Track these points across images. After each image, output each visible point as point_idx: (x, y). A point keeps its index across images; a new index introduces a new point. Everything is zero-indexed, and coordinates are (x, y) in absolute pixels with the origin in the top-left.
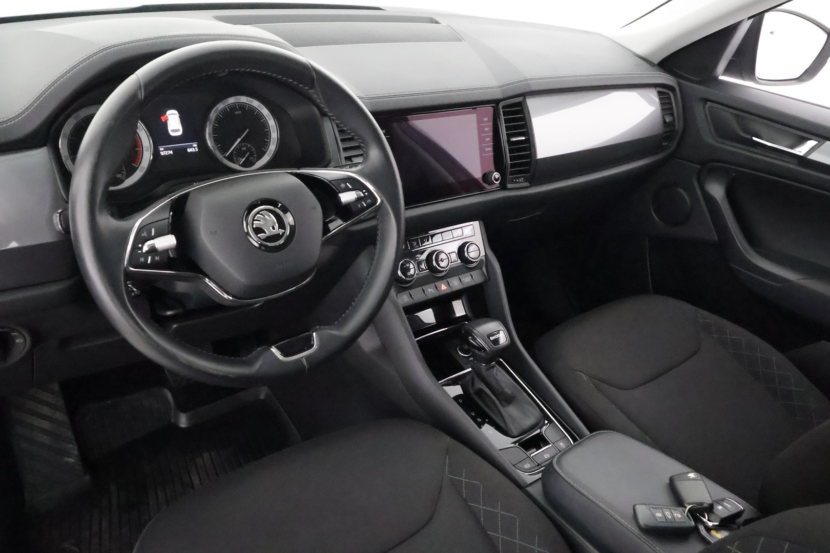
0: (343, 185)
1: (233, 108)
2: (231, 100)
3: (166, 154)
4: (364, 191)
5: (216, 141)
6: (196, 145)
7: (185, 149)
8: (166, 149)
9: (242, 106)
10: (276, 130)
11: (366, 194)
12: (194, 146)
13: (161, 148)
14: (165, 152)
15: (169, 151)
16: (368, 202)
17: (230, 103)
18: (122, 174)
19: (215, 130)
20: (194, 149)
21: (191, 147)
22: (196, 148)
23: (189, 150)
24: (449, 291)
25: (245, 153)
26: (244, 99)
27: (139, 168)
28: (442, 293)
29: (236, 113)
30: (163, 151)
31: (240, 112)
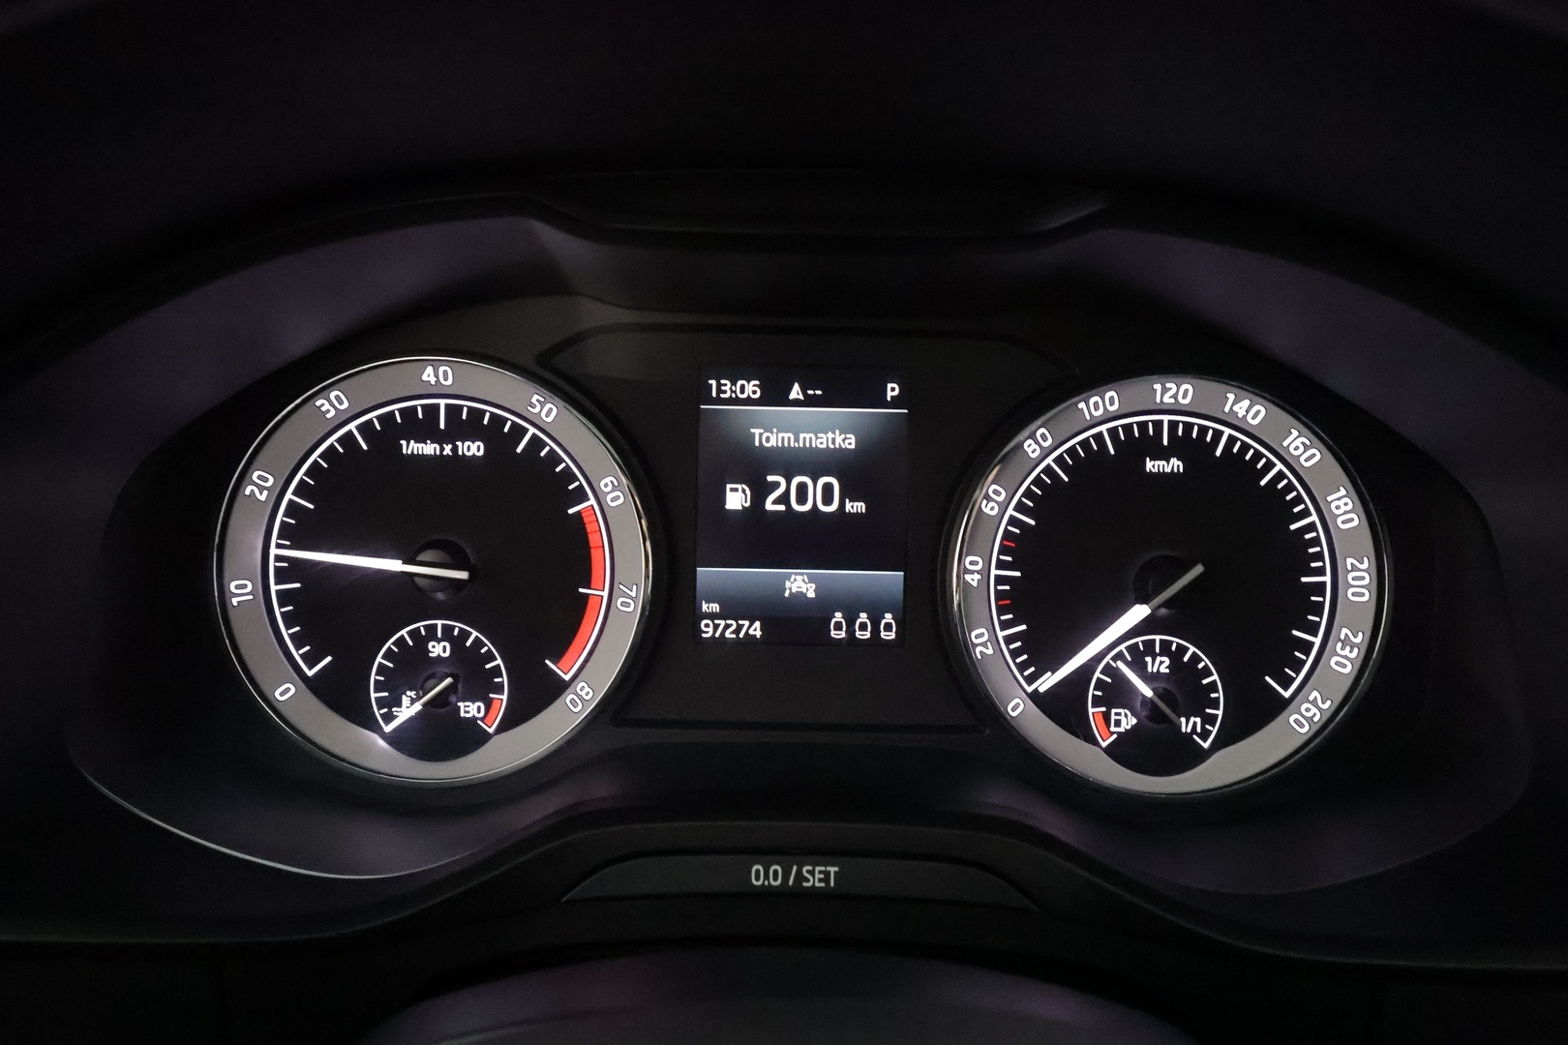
1: (1138, 436)
9: (1193, 437)
29: (1151, 466)
30: (712, 616)
31: (1175, 464)
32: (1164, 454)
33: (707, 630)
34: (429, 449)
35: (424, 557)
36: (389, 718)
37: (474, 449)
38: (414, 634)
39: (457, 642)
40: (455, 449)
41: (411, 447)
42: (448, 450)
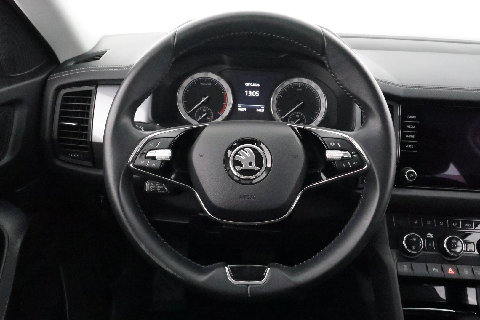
0: (333, 144)
1: (296, 86)
2: (296, 80)
3: (242, 110)
4: (353, 153)
5: (278, 107)
6: (263, 108)
7: (255, 109)
8: (242, 107)
9: (303, 86)
10: (325, 106)
11: (355, 156)
12: (262, 108)
13: (239, 105)
14: (241, 108)
15: (244, 108)
16: (354, 163)
17: (294, 82)
18: (210, 118)
19: (279, 99)
20: (261, 110)
21: (260, 108)
22: (263, 110)
23: (258, 110)
24: (457, 277)
25: (298, 118)
26: (305, 81)
27: (221, 116)
28: (447, 277)
29: (298, 90)
30: (240, 107)
31: (301, 89)
32: (299, 88)
33: (239, 109)
34: (204, 84)
35: (202, 99)
36: (198, 119)
37: (210, 84)
38: (201, 108)
39: (207, 110)
40: (207, 84)
41: (202, 84)
42: (206, 84)
